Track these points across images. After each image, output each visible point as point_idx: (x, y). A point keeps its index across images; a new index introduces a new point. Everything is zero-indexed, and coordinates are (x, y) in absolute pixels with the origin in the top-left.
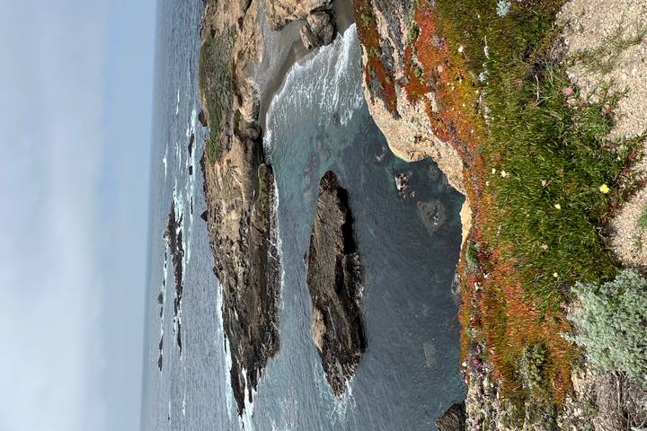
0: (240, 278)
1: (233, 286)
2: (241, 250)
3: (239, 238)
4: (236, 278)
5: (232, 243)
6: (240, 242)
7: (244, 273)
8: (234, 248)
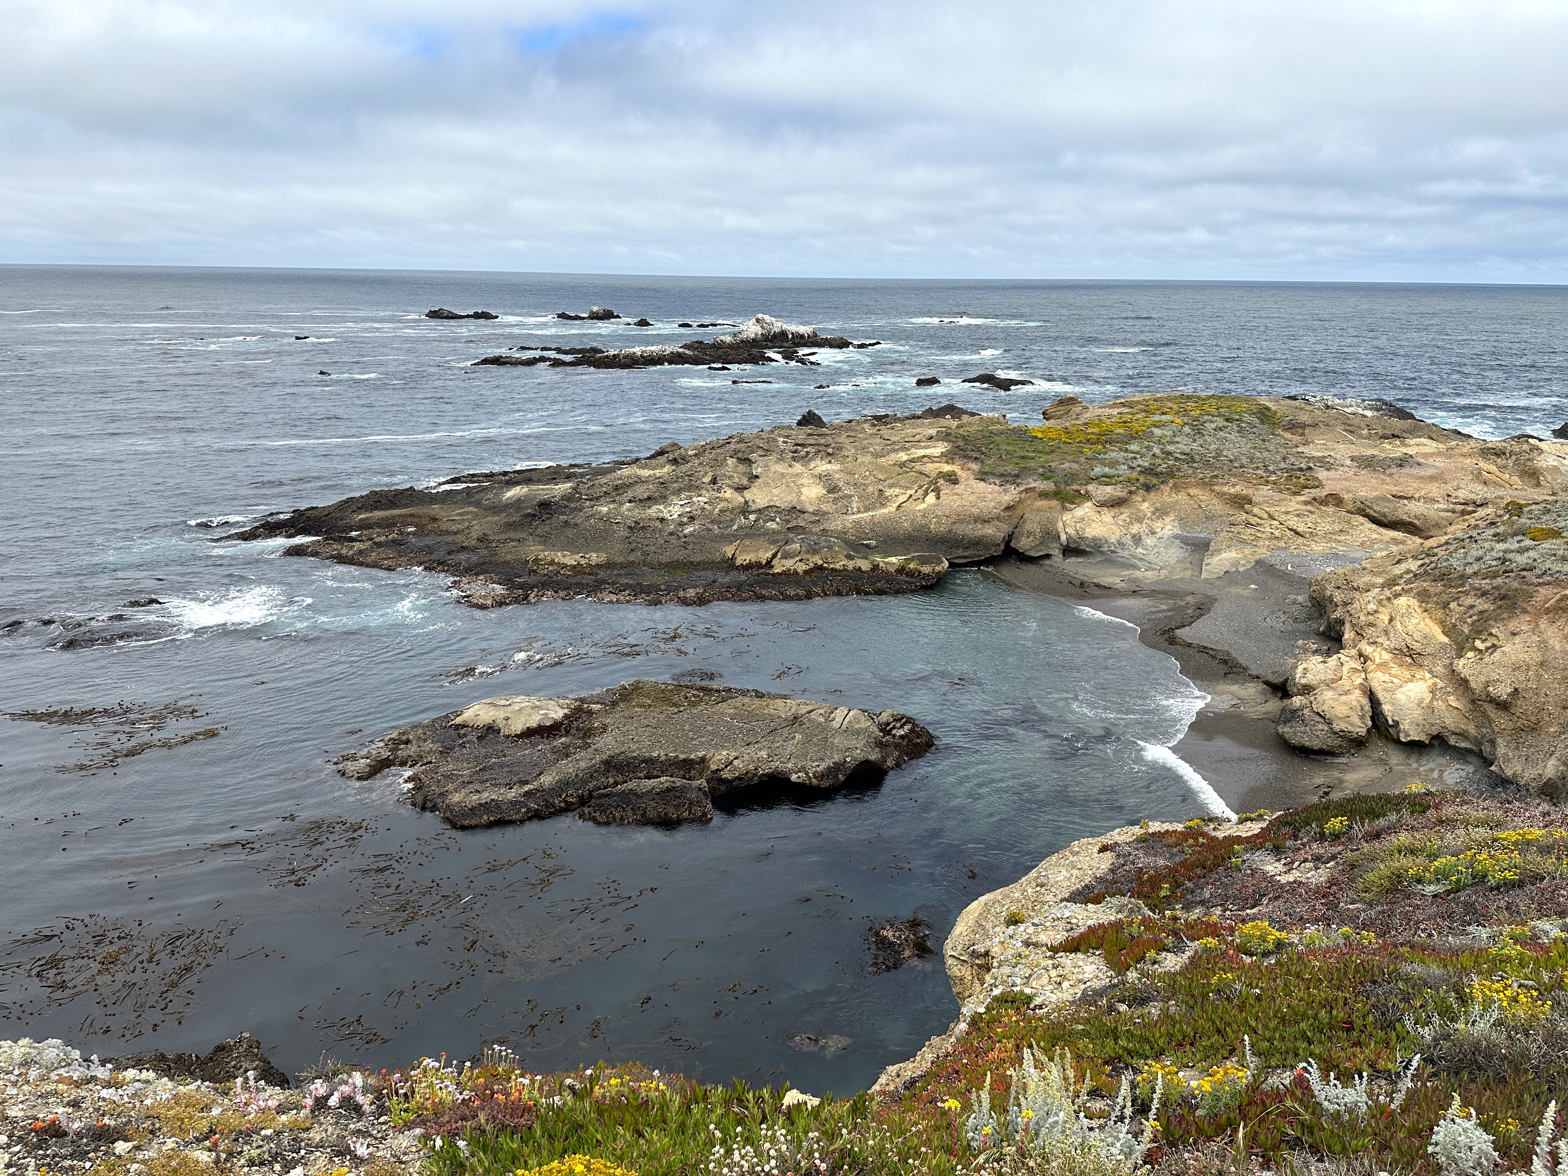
0: (654, 511)
1: (630, 494)
2: (722, 512)
3: (753, 507)
6: (744, 509)
7: (663, 520)
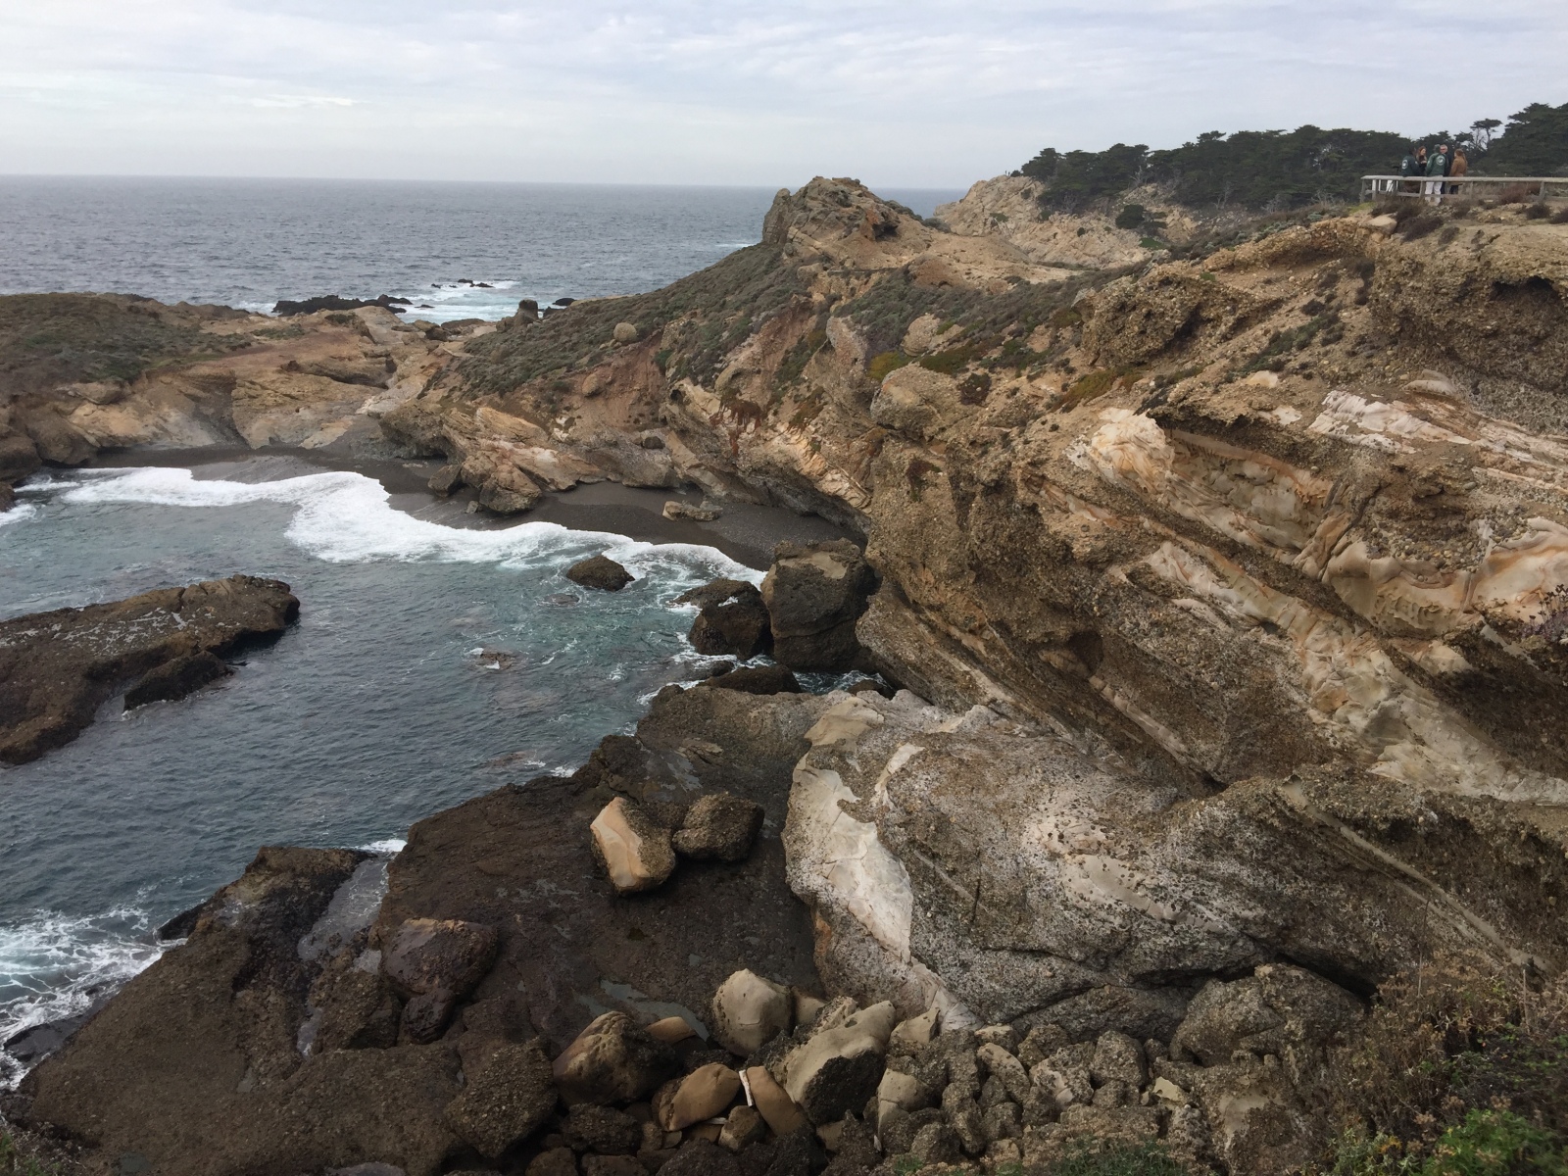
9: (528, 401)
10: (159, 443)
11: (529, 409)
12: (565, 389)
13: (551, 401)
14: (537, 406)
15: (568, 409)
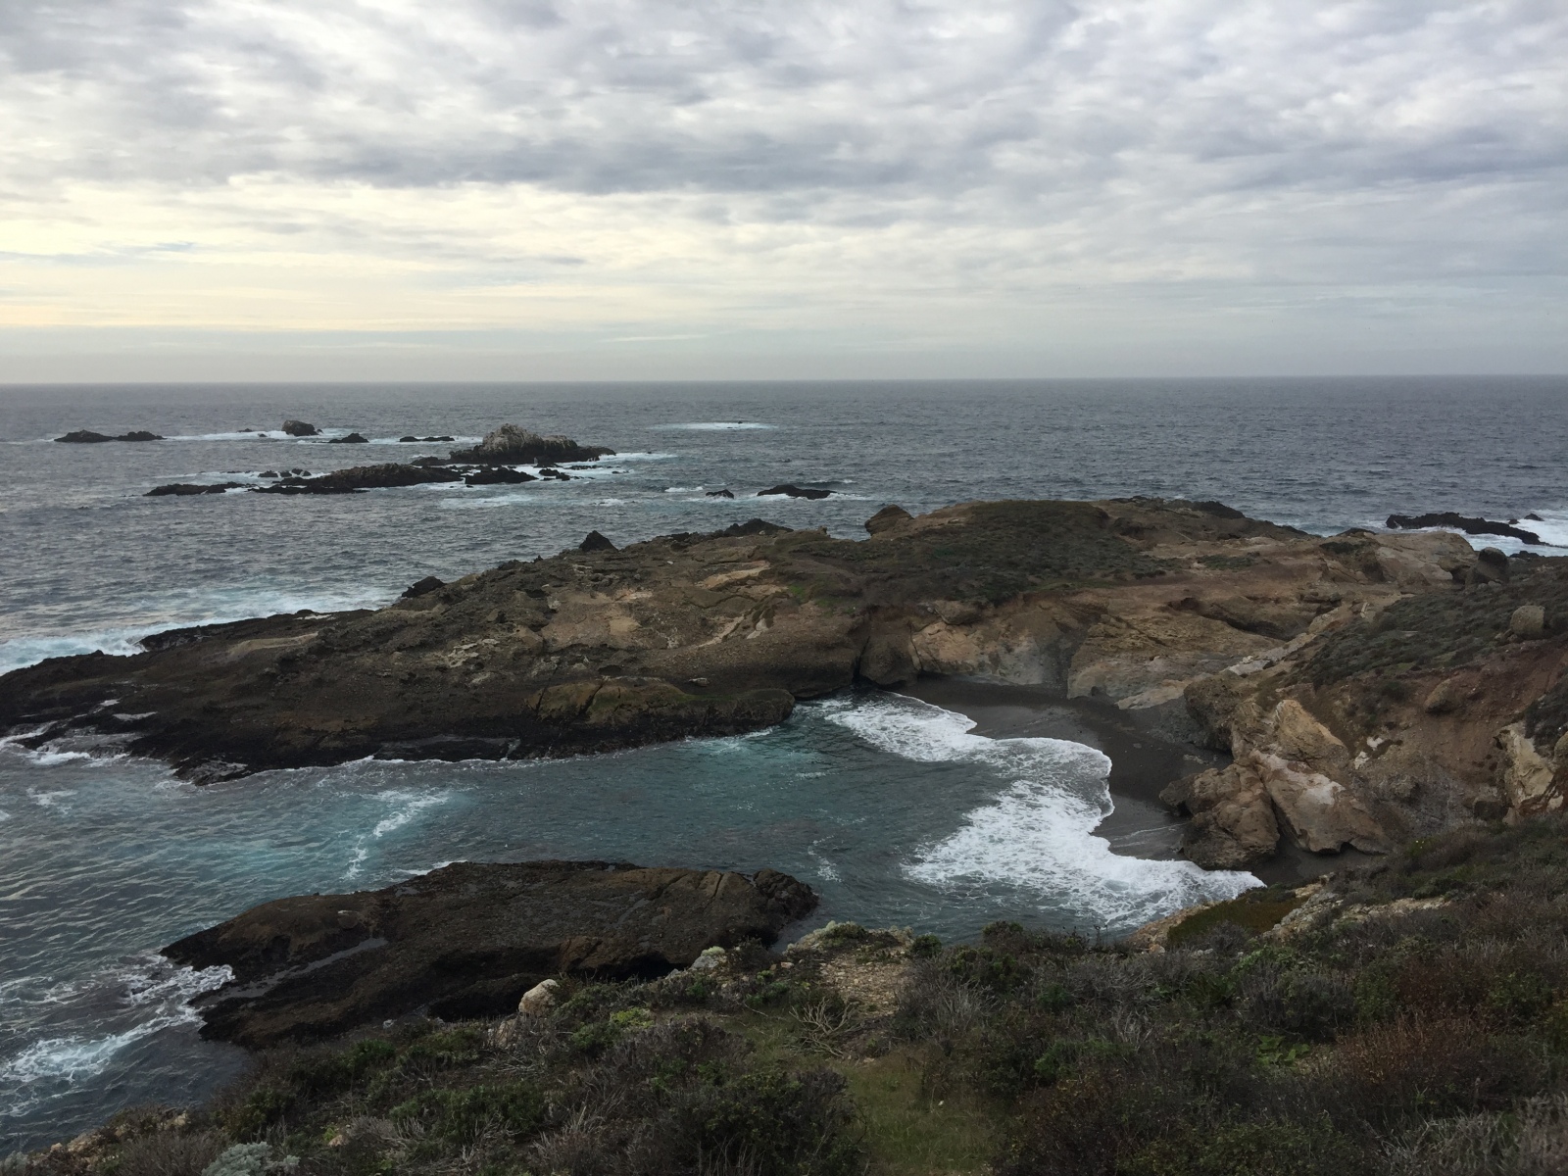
1: (396, 640)
2: (517, 655)
3: (555, 647)
4: (424, 646)
5: (536, 627)
6: (544, 650)
7: (443, 669)
8: (522, 632)
9: (1342, 701)
10: (980, 675)
11: (1340, 714)
12: (1398, 695)
13: (1371, 709)
14: (1351, 714)
15: (1391, 726)
